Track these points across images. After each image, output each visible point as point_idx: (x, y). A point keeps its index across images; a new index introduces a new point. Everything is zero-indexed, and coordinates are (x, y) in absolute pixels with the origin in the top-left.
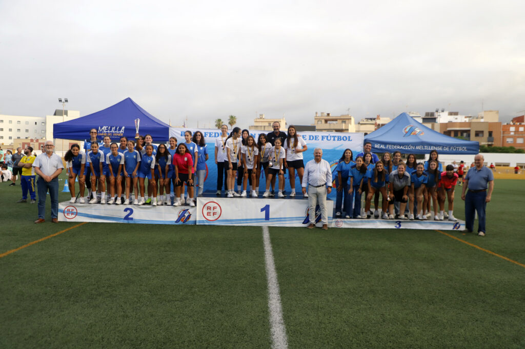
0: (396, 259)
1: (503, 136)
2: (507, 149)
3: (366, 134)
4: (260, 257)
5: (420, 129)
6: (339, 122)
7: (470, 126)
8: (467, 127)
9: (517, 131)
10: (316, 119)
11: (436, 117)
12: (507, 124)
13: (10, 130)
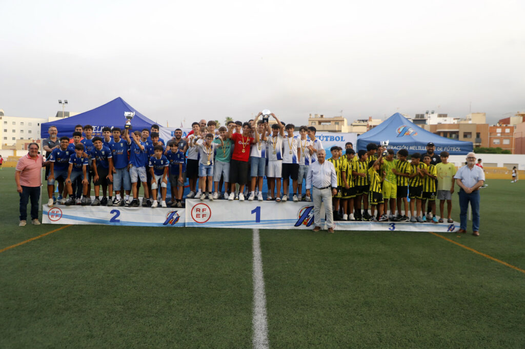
0: (391, 265)
1: (490, 138)
2: (494, 150)
3: (358, 135)
4: (247, 263)
5: (413, 130)
6: (333, 123)
7: (458, 128)
8: (456, 128)
9: (503, 133)
10: (309, 120)
11: (426, 118)
12: (494, 126)
13: (14, 131)
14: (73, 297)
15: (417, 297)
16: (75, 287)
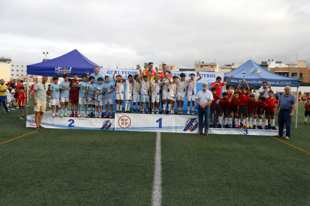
1: (309, 76)
3: (225, 74)
5: (260, 70)
6: (210, 67)
7: (289, 70)
10: (195, 65)
11: (268, 64)
14: (38, 176)
15: (262, 180)
16: (40, 170)
